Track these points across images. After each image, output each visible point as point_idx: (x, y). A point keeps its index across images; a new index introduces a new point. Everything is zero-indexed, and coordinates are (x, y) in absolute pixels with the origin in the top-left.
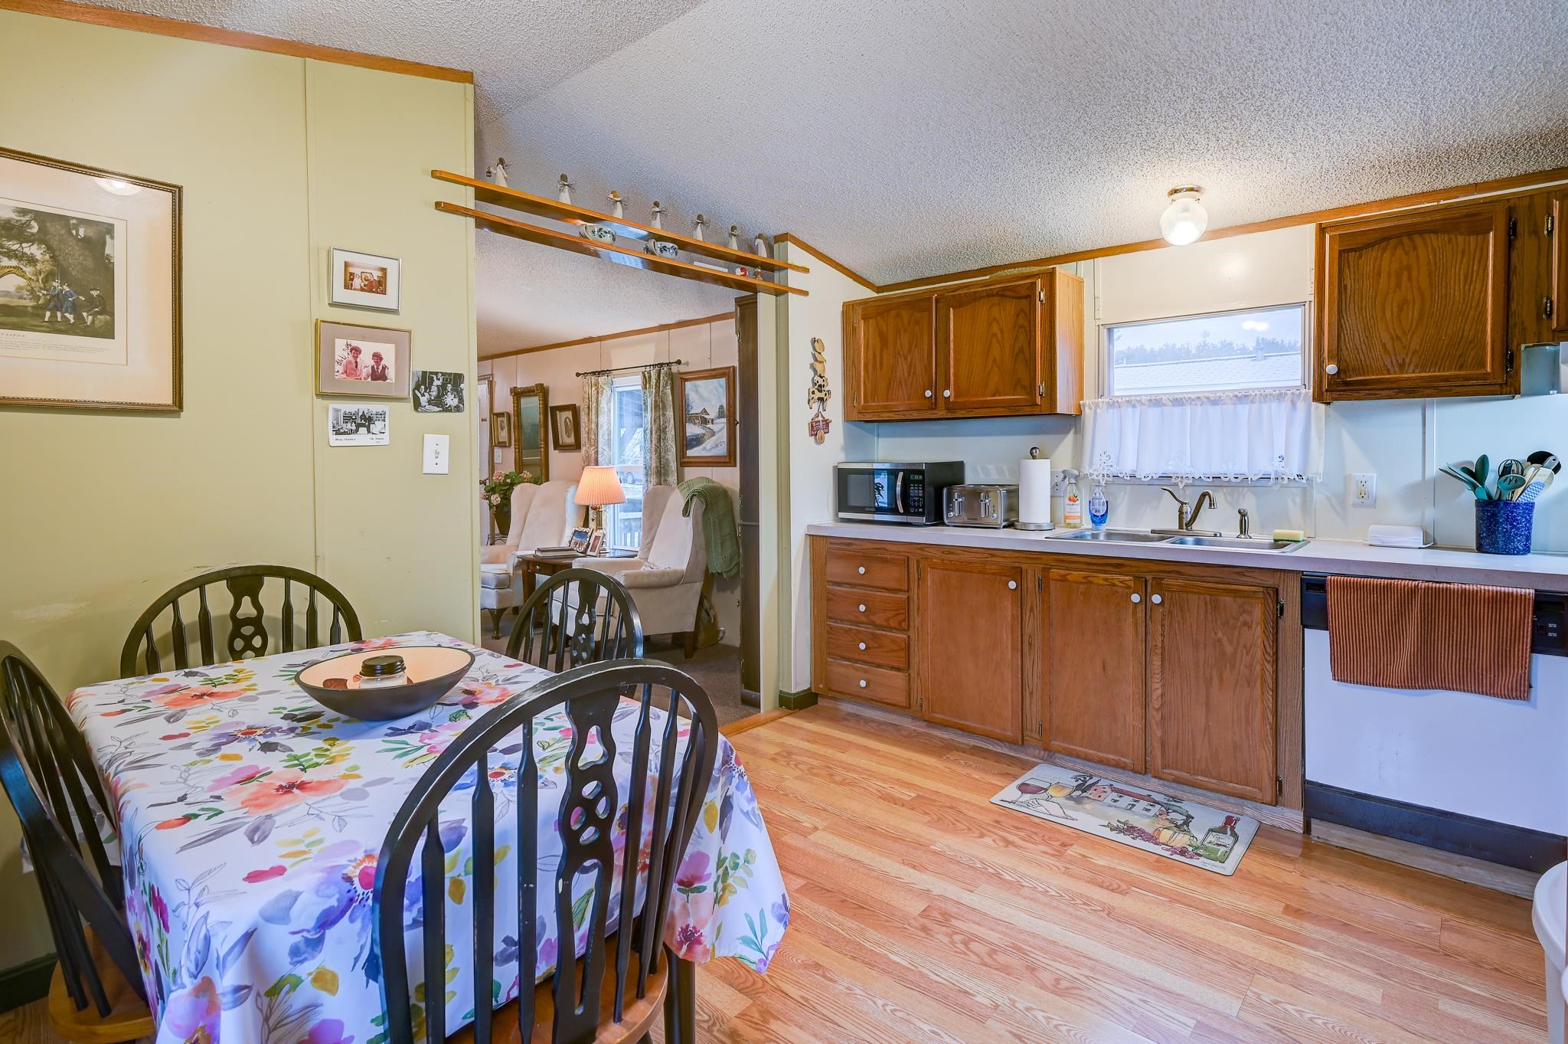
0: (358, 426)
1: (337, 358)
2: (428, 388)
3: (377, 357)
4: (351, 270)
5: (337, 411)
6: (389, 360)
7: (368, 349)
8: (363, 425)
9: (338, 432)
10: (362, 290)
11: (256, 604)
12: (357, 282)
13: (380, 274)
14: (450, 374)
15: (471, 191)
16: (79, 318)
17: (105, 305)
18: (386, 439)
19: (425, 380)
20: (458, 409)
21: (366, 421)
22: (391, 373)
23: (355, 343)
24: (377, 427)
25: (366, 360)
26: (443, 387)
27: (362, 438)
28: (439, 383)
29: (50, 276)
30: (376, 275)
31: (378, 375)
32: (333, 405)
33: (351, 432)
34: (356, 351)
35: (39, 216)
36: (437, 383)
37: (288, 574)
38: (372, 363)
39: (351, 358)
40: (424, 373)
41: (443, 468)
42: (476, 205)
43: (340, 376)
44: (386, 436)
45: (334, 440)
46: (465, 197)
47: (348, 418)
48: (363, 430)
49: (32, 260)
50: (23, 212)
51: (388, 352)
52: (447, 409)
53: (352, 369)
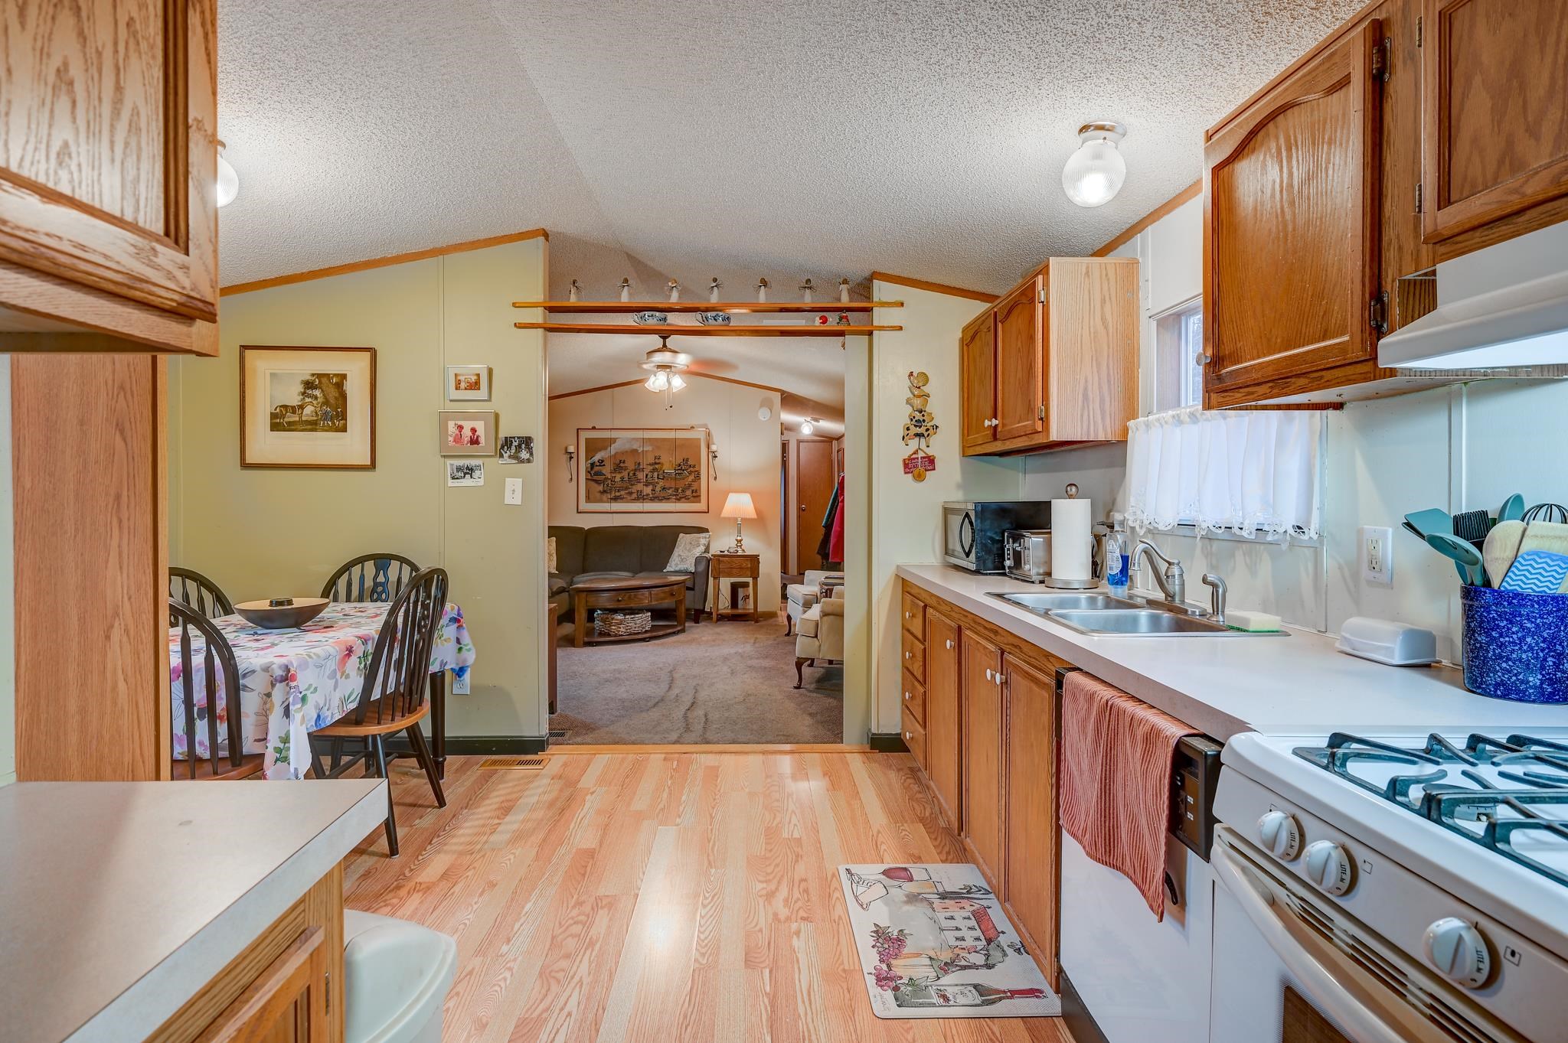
0: (465, 474)
1: (450, 433)
2: (509, 448)
3: (474, 430)
4: (459, 378)
5: (452, 465)
6: (481, 432)
7: (468, 425)
8: (468, 473)
9: (453, 478)
10: (466, 389)
11: (386, 575)
12: (463, 385)
13: (476, 377)
14: (523, 438)
15: (540, 310)
16: (334, 423)
17: (343, 416)
18: (481, 482)
19: (508, 442)
20: (529, 461)
21: (469, 471)
22: (482, 440)
23: (460, 423)
24: (477, 474)
25: (467, 433)
26: (519, 446)
27: (467, 482)
28: (516, 444)
29: (323, 404)
30: (474, 379)
31: (474, 441)
32: (449, 462)
33: (461, 478)
34: (461, 428)
35: (320, 376)
36: (515, 444)
37: (403, 560)
38: (470, 434)
39: (457, 432)
40: (506, 438)
41: (518, 501)
42: (545, 317)
43: (451, 444)
44: (482, 480)
45: (451, 483)
46: (537, 316)
47: (459, 469)
48: (468, 476)
49: (316, 398)
50: (313, 375)
51: (480, 426)
52: (522, 461)
53: (458, 439)
